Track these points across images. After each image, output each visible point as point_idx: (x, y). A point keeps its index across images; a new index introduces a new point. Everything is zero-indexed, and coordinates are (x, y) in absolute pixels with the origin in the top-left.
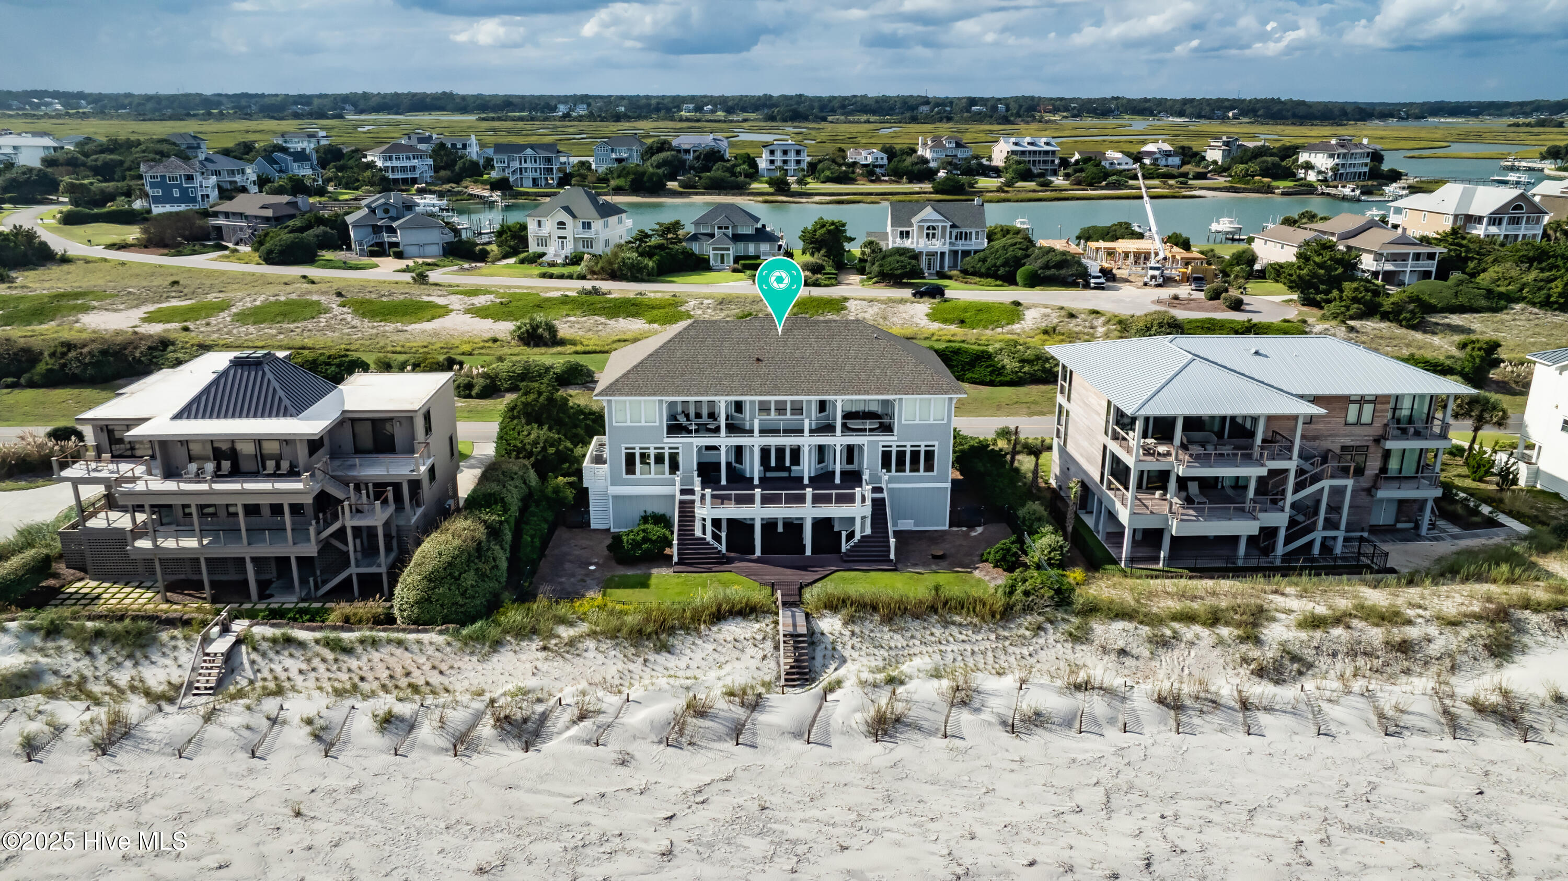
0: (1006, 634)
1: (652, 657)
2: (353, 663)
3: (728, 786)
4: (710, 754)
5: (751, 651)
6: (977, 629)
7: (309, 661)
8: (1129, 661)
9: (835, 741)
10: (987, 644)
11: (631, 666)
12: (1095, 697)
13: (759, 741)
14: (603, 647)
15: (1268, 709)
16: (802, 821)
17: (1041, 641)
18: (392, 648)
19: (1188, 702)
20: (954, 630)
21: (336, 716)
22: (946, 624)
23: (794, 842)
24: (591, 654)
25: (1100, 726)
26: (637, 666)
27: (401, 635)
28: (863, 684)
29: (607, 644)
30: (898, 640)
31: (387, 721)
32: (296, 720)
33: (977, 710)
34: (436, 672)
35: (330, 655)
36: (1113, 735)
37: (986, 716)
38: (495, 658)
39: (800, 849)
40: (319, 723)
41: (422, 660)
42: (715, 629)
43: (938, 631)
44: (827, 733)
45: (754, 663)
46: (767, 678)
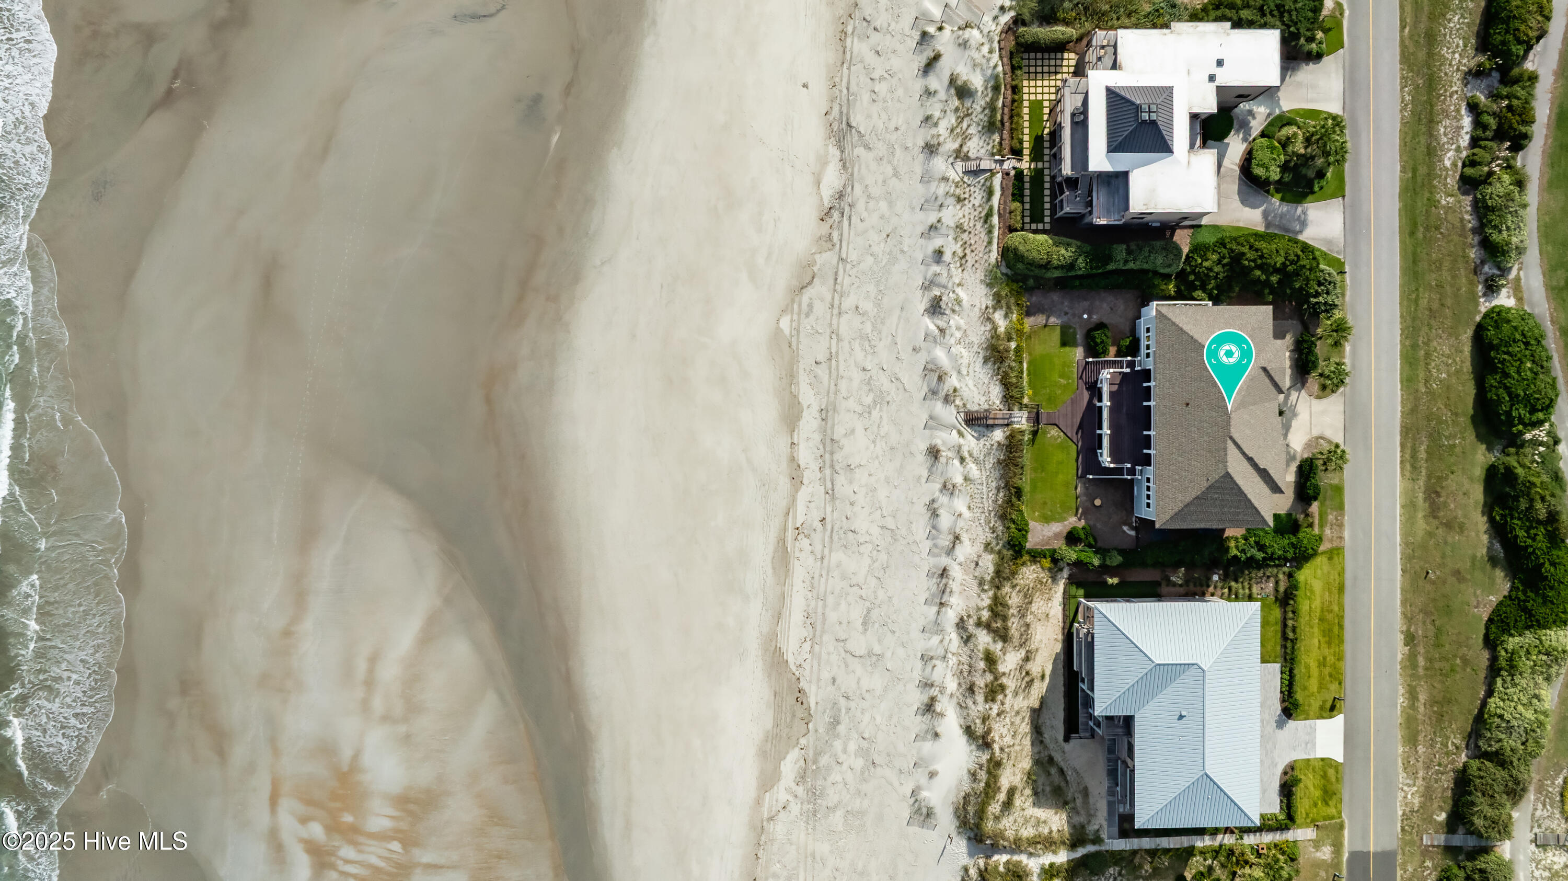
0: (992, 515)
1: (981, 356)
2: (979, 225)
3: (901, 390)
4: (920, 382)
5: (983, 399)
6: (995, 501)
7: (980, 206)
8: (973, 565)
9: (927, 432)
10: (986, 505)
11: (976, 347)
12: (947, 543)
13: (928, 402)
14: (987, 333)
15: (938, 613)
16: (881, 417)
17: (987, 530)
18: (986, 239)
19: (944, 581)
20: (994, 491)
21: (943, 230)
22: (998, 489)
23: (870, 413)
24: (983, 328)
25: (933, 539)
26: (976, 348)
27: (995, 241)
28: (960, 447)
29: (988, 335)
30: (989, 465)
31: (939, 253)
32: (941, 215)
33: (941, 491)
34: (973, 262)
35: (983, 214)
36: (928, 544)
37: (937, 494)
38: (983, 286)
39: (866, 415)
40: (939, 225)
41: (981, 255)
42: (997, 383)
43: (994, 484)
44: (931, 428)
45: (976, 401)
46: (968, 406)
